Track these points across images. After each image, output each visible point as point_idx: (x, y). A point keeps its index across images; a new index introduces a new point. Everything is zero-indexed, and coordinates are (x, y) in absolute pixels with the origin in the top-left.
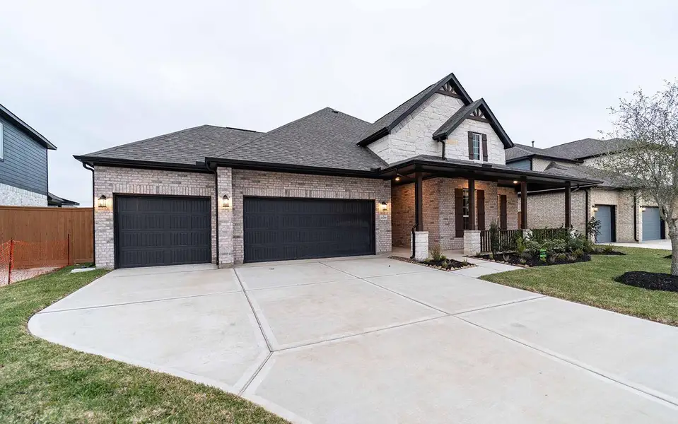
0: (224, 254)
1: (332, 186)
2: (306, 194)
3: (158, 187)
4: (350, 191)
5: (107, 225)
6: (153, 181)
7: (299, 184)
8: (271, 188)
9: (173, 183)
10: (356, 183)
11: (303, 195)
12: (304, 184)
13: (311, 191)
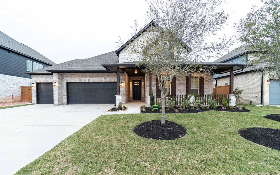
0: (55, 101)
1: (98, 77)
2: (88, 80)
3: (46, 80)
4: (106, 79)
5: (35, 92)
6: (45, 79)
7: (86, 77)
8: (75, 79)
9: (50, 79)
10: (109, 75)
11: (87, 81)
12: (87, 77)
13: (90, 79)
